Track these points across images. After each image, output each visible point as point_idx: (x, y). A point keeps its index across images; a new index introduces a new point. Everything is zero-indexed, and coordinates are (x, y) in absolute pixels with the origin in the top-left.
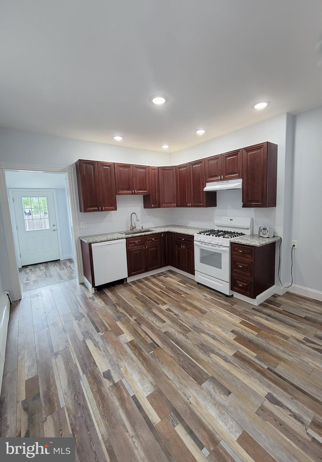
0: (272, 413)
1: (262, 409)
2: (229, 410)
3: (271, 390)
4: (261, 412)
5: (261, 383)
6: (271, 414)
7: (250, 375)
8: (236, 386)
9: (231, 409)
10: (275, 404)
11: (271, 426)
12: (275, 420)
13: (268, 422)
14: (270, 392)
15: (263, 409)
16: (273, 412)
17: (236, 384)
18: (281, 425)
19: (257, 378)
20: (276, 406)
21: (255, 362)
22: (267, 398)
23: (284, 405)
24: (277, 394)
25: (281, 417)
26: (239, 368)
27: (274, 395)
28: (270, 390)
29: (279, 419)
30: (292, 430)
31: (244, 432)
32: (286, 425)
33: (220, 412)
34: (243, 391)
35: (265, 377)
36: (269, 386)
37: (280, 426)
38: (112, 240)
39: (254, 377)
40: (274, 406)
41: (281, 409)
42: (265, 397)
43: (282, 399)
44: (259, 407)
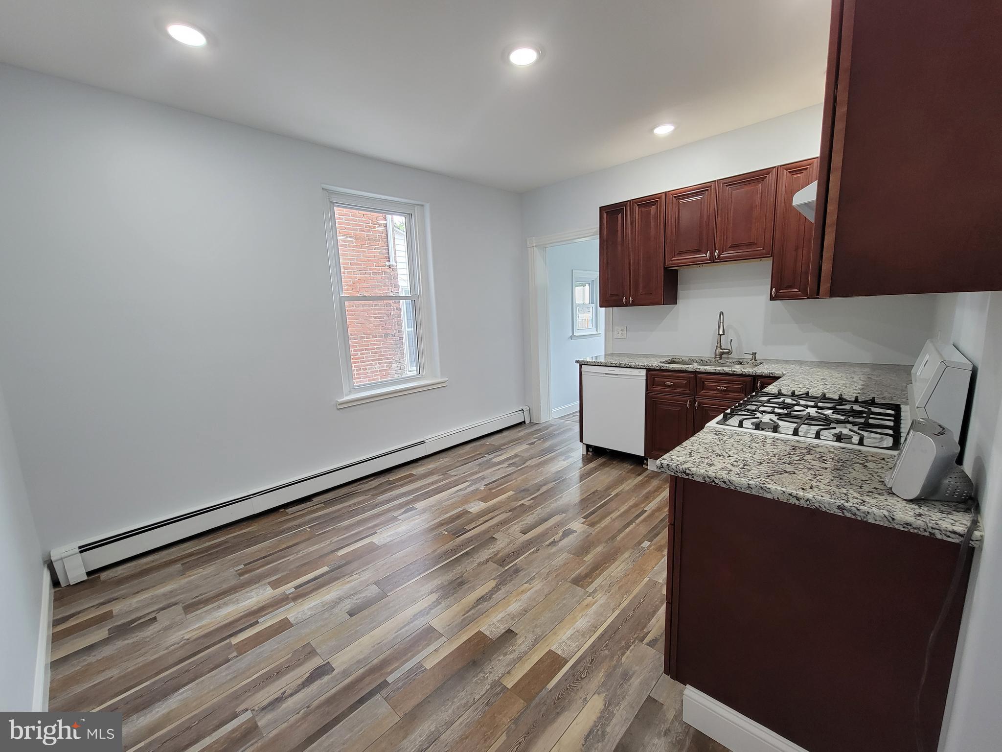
0: (300, 665)
1: (311, 652)
2: (326, 613)
3: (338, 676)
4: (309, 650)
5: (356, 661)
6: (299, 663)
7: (376, 646)
8: (362, 624)
9: (326, 615)
10: (311, 674)
11: (284, 658)
12: (289, 666)
13: (290, 656)
14: (334, 672)
15: (311, 655)
16: (302, 667)
17: (363, 625)
18: (277, 673)
19: (369, 657)
20: (308, 675)
21: (407, 661)
22: (325, 665)
23: (303, 688)
24: (328, 683)
25: (288, 676)
26: (396, 633)
27: (326, 677)
28: (338, 674)
29: (287, 673)
30: (263, 688)
31: (292, 626)
32: (274, 681)
33: (327, 603)
34: (349, 632)
35: (367, 671)
36: (345, 673)
37: (277, 671)
38: (615, 365)
39: (370, 653)
40: (309, 672)
41: (300, 681)
42: (328, 662)
43: (315, 688)
44: (316, 649)
